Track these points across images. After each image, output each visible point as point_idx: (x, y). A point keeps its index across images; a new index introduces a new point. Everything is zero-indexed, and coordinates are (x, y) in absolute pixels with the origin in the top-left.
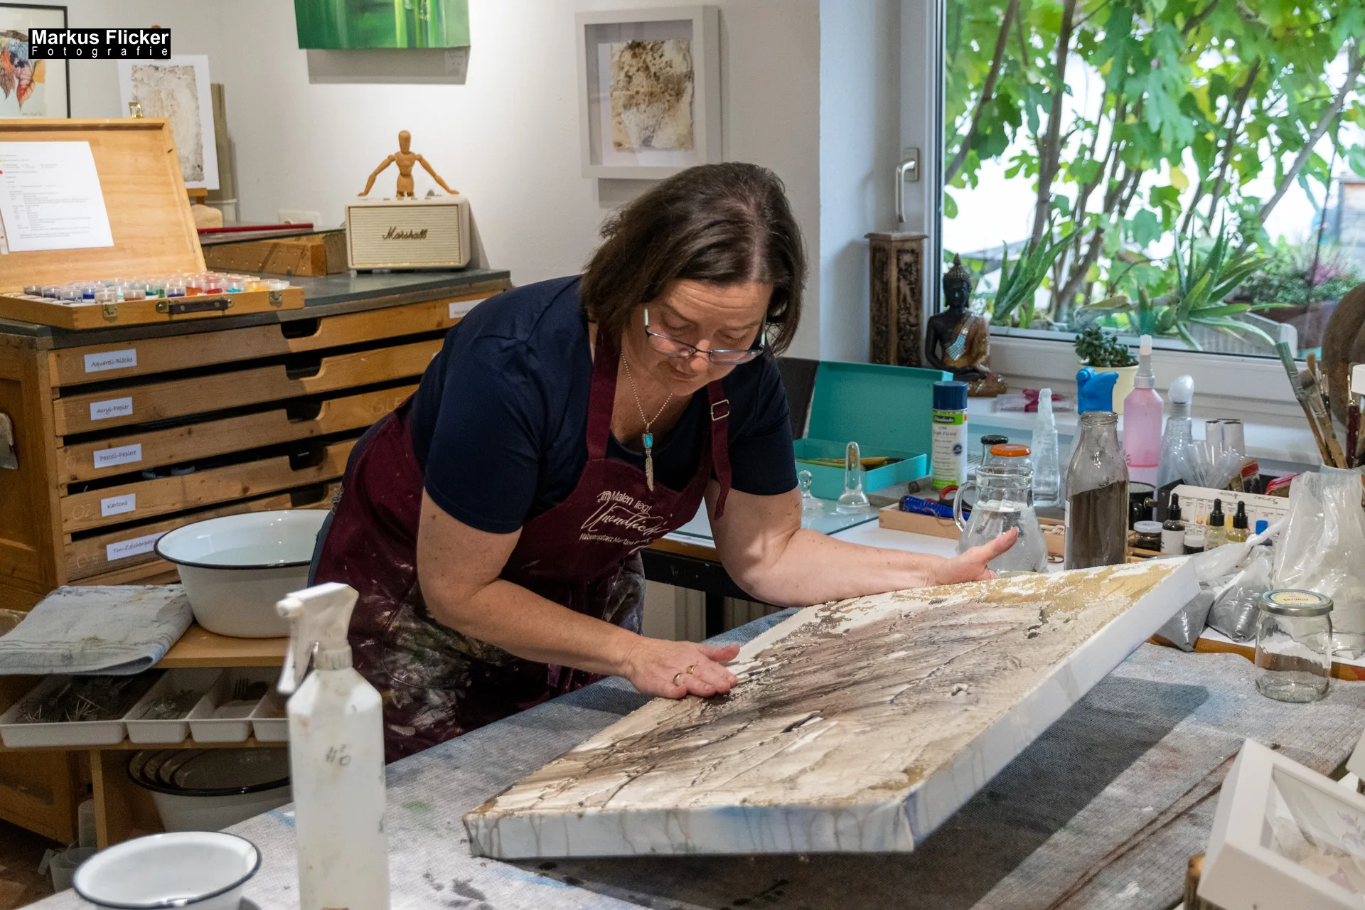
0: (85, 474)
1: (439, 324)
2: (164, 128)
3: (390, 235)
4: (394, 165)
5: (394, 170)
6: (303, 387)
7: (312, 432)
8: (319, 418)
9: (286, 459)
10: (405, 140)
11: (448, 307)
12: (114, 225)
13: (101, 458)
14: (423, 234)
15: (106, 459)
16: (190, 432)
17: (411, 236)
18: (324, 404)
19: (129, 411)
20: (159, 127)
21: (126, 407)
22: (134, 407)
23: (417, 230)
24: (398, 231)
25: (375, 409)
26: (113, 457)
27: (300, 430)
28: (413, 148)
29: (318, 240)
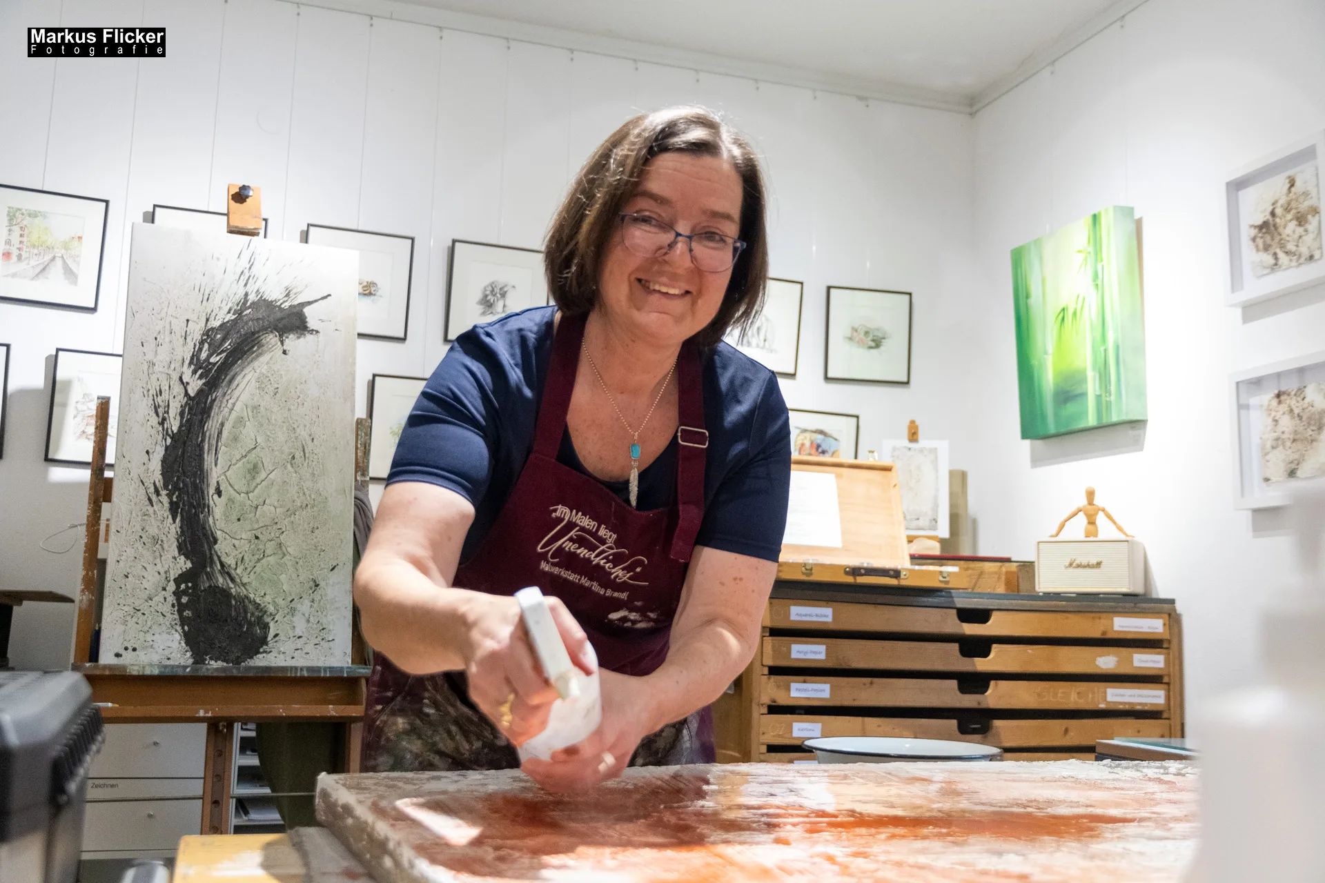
0: (782, 700)
1: (1104, 633)
2: (893, 469)
3: (1071, 565)
4: (1081, 515)
5: (1081, 519)
6: (974, 665)
7: (979, 703)
8: (986, 694)
9: (954, 722)
10: (1091, 495)
11: (1112, 619)
12: (844, 533)
13: (796, 690)
14: (1099, 564)
15: (802, 691)
16: (871, 683)
17: (1088, 566)
18: (992, 683)
19: (822, 656)
20: (887, 469)
21: (820, 653)
22: (827, 654)
23: (1094, 561)
24: (1078, 562)
25: (1039, 695)
26: (805, 690)
27: (969, 701)
28: (1098, 501)
29: (1013, 567)
